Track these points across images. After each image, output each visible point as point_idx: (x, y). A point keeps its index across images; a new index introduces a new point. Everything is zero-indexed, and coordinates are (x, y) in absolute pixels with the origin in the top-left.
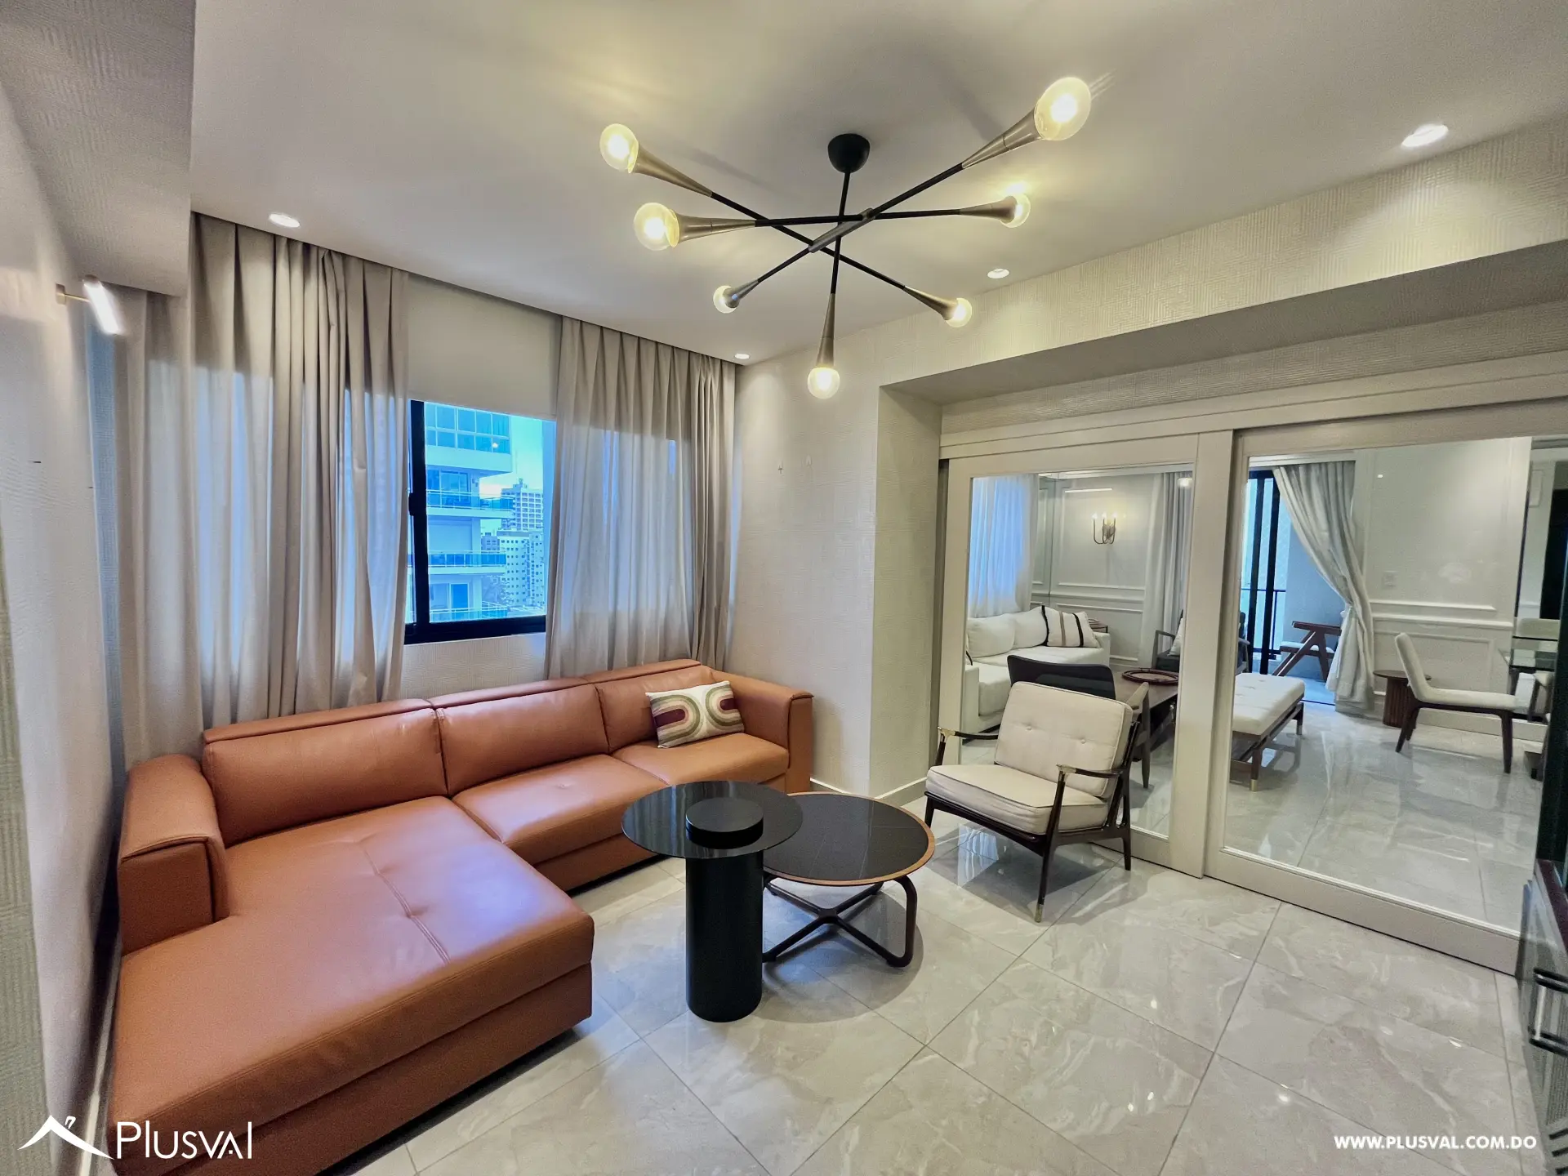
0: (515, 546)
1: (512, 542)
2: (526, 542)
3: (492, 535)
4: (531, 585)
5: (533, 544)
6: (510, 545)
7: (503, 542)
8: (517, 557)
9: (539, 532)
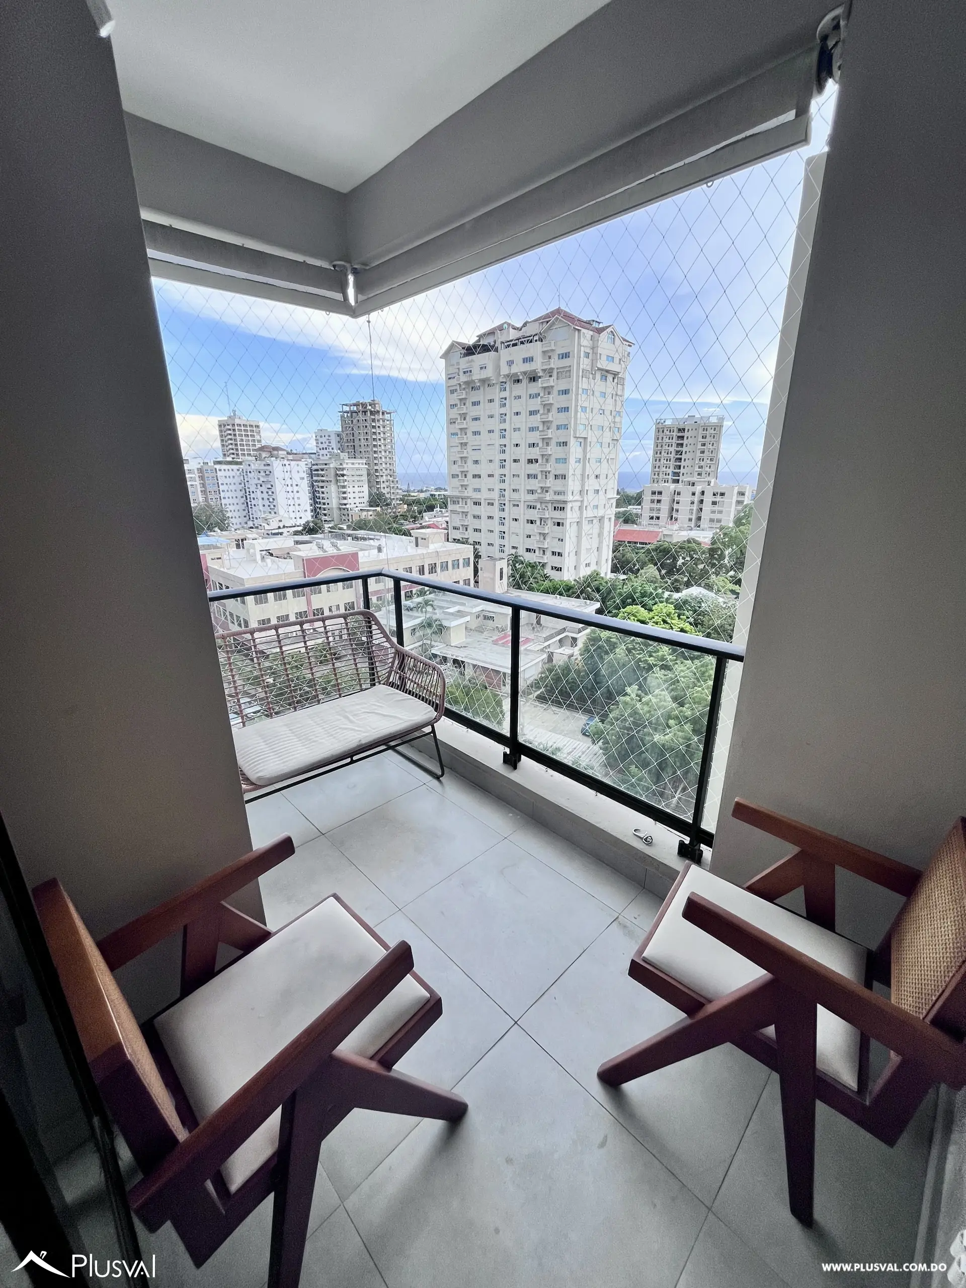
0: (231, 474)
1: (228, 470)
2: (241, 470)
3: (209, 464)
4: (250, 510)
5: (247, 472)
6: (227, 474)
7: (220, 470)
8: (235, 484)
9: (251, 461)
